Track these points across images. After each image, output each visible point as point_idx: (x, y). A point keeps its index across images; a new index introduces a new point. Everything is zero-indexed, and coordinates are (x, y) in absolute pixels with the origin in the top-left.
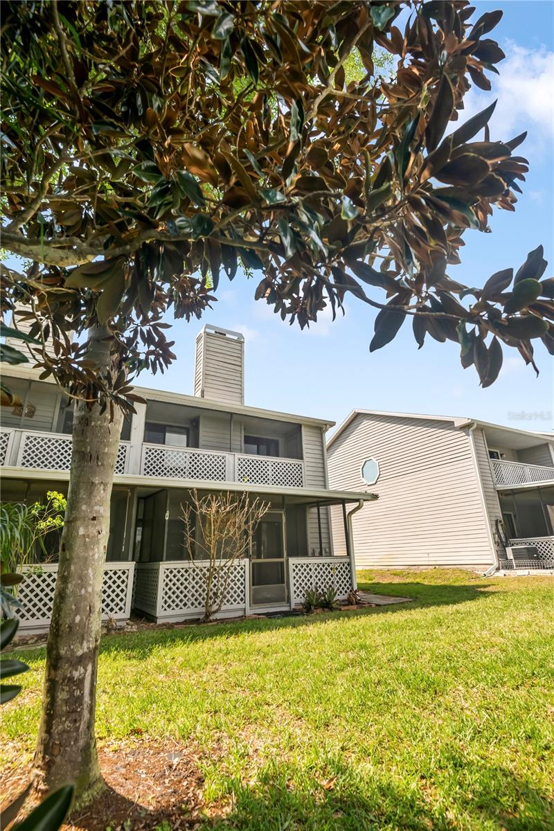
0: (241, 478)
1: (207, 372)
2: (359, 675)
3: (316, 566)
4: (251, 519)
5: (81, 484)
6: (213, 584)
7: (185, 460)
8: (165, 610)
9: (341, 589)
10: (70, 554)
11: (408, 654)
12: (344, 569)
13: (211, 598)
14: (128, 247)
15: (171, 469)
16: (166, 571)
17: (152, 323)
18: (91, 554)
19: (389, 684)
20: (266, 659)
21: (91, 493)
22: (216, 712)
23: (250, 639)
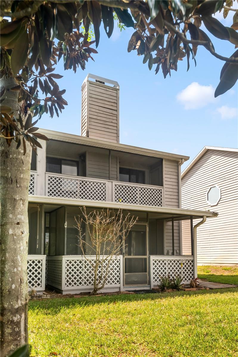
0: (117, 199)
1: (91, 116)
2: (194, 329)
3: (169, 262)
4: (124, 228)
5: (7, 200)
6: (99, 271)
7: (77, 185)
8: (68, 286)
9: (186, 277)
10: (5, 246)
11: (229, 319)
12: (189, 264)
13: (97, 280)
14: (30, 10)
15: (67, 192)
16: (67, 261)
17: (47, 74)
18: (18, 246)
19: (214, 336)
20: (133, 318)
21: (14, 206)
22: (101, 346)
23: (123, 305)
